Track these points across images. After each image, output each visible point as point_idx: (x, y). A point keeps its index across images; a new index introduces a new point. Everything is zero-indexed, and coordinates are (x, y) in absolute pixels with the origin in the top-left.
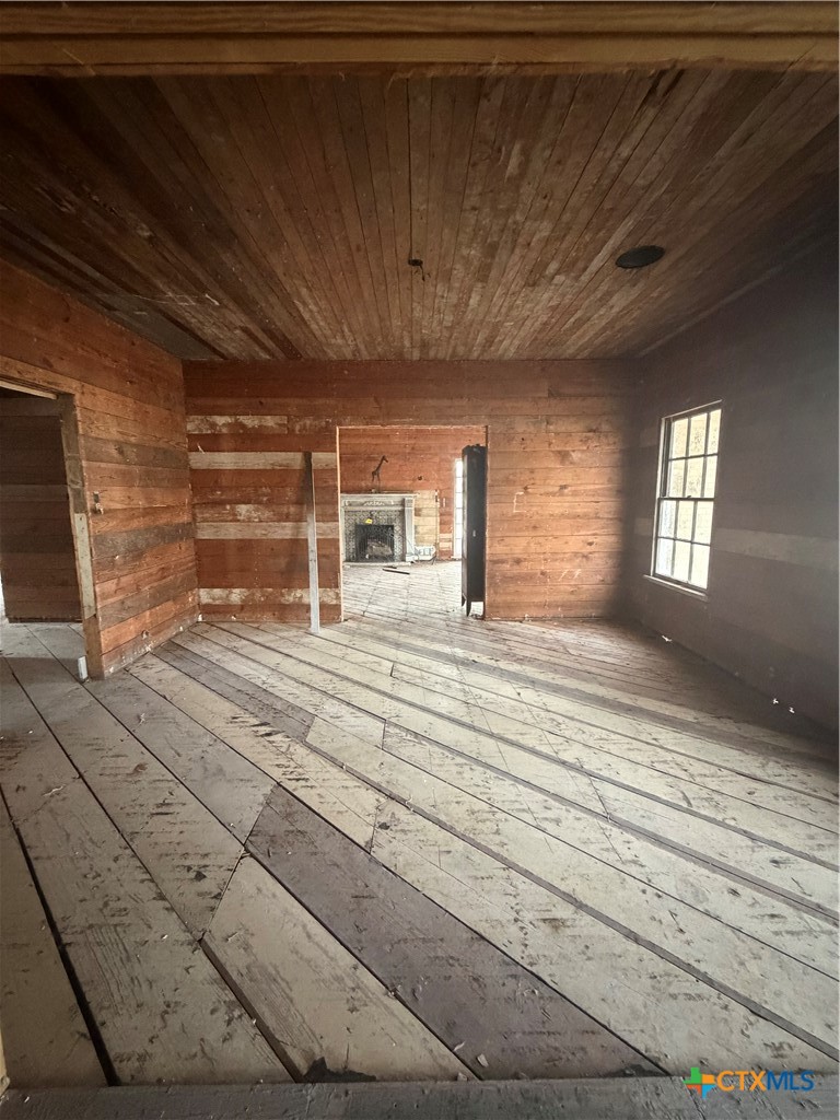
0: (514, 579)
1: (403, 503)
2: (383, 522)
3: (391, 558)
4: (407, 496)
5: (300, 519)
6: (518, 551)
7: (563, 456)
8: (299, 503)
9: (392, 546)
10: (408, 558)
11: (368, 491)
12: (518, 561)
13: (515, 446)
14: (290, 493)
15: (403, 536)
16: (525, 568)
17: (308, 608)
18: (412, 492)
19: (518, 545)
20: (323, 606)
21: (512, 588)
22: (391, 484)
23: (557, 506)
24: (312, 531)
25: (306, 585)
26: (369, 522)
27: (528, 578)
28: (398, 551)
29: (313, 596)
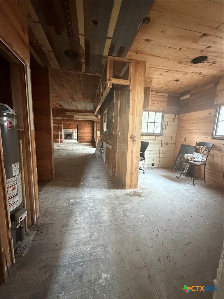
0: (82, 138)
1: (73, 131)
2: (70, 133)
3: (71, 139)
4: (74, 130)
5: (58, 131)
6: (82, 136)
7: (86, 126)
8: (58, 130)
9: (71, 137)
10: (74, 139)
11: (68, 129)
12: (82, 137)
13: (81, 125)
14: (57, 129)
15: (73, 136)
16: (83, 137)
17: (59, 141)
18: (74, 129)
19: (82, 135)
20: (61, 141)
21: (81, 139)
22: (71, 128)
23: (85, 131)
24: (59, 133)
25: (59, 139)
26: (68, 133)
27: (83, 138)
28: (72, 138)
29: (60, 140)
